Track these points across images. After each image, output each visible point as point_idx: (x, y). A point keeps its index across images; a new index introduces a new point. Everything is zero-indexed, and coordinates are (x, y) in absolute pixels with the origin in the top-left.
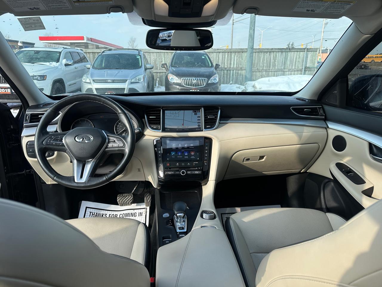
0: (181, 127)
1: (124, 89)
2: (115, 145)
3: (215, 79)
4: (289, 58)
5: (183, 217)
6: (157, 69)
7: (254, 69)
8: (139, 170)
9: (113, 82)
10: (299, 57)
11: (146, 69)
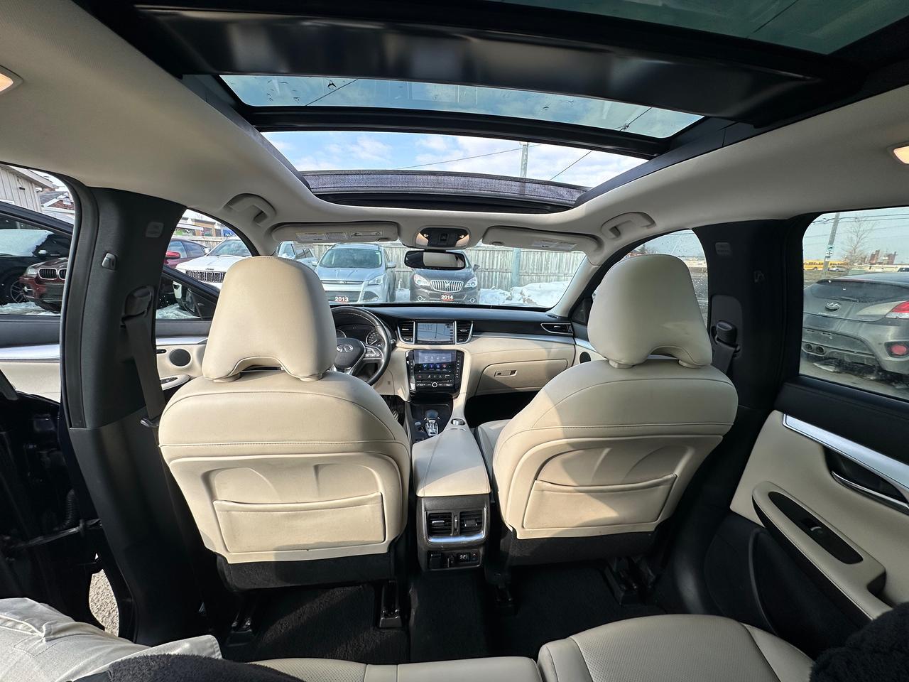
0: (433, 340)
1: (359, 292)
2: (372, 355)
3: (473, 282)
4: (564, 260)
5: (435, 424)
6: (400, 267)
7: (523, 272)
8: (389, 383)
9: (346, 283)
10: (577, 260)
11: (387, 268)
